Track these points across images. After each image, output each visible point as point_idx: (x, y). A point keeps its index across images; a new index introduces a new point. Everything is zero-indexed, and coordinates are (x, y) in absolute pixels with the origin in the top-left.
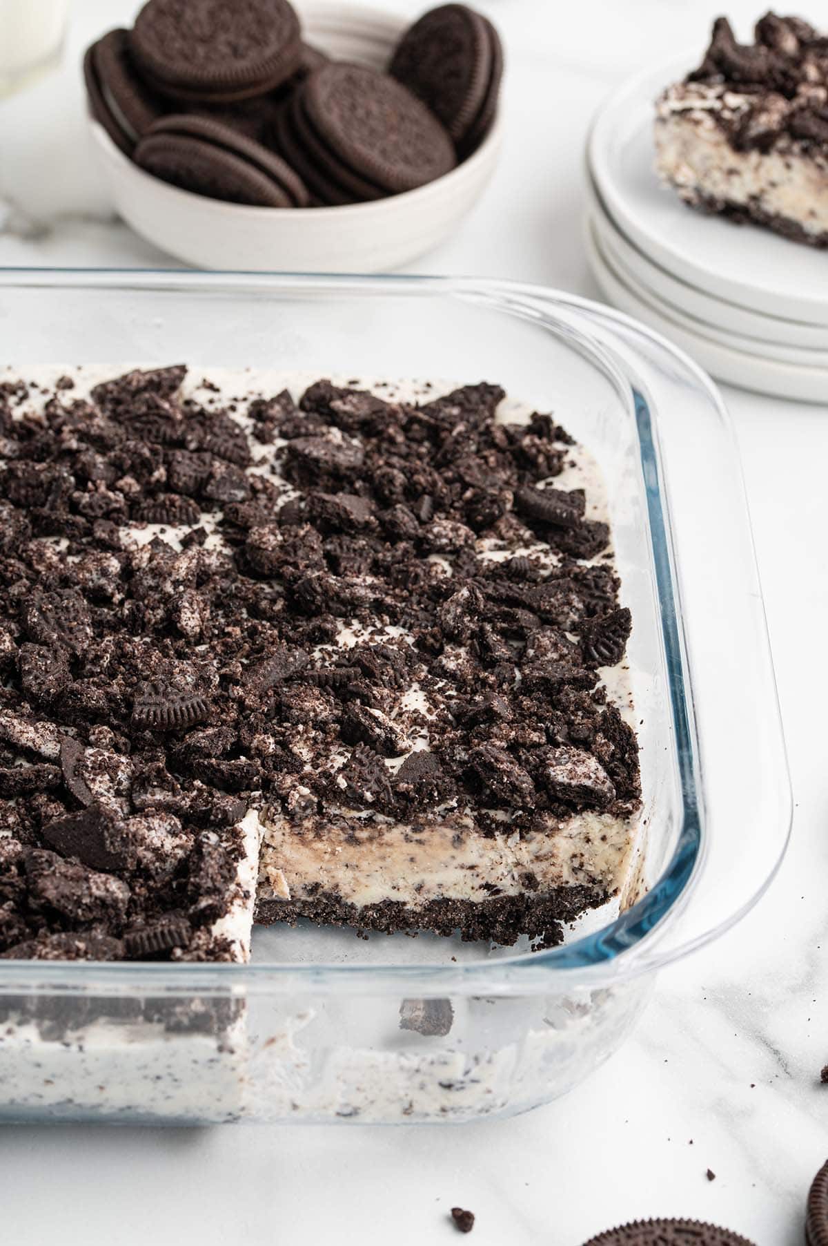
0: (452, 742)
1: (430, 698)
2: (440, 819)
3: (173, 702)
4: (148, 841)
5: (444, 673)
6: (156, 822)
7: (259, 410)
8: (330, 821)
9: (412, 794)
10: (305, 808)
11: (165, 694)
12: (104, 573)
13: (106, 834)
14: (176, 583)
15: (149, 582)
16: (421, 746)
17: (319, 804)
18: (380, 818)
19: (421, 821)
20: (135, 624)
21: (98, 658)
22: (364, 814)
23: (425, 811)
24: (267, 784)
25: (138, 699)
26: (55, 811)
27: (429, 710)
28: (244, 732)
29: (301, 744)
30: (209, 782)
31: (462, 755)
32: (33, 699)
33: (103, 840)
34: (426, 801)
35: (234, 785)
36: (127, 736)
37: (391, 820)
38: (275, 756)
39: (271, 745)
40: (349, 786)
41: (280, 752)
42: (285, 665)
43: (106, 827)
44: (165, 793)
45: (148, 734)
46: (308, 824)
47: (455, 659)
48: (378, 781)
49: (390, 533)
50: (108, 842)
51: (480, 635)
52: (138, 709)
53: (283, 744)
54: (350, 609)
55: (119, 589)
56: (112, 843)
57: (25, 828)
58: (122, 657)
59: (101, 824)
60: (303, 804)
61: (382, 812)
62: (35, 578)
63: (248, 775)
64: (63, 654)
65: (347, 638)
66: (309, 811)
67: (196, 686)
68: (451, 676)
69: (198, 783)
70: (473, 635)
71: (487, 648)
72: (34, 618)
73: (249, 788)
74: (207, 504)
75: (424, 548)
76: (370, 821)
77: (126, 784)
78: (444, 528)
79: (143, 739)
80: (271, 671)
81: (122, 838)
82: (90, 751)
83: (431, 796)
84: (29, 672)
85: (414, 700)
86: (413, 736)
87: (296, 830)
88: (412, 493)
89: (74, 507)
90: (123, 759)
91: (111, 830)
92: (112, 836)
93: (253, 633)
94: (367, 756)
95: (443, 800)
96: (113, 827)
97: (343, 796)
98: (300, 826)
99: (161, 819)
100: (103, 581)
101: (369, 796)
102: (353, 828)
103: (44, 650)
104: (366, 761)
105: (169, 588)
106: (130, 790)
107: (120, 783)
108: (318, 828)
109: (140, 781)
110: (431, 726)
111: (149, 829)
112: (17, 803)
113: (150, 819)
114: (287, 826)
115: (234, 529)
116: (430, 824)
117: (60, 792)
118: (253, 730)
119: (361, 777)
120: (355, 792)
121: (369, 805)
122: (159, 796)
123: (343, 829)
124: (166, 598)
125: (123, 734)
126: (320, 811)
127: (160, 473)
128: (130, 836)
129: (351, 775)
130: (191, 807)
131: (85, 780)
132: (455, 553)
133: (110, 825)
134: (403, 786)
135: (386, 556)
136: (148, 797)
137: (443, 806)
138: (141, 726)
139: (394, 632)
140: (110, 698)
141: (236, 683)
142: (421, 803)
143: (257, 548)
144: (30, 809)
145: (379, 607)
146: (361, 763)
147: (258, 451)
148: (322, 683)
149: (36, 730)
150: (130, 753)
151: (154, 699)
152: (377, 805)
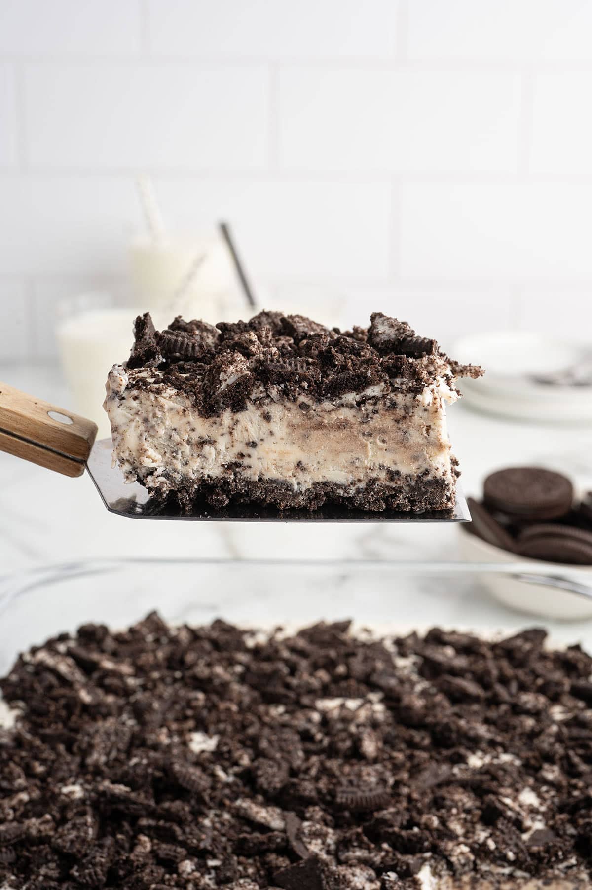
0: (563, 822)
1: (539, 795)
2: (562, 875)
3: (363, 791)
4: (353, 884)
5: (545, 782)
6: (358, 871)
7: (399, 642)
8: (482, 876)
9: (543, 854)
10: (464, 865)
11: (358, 786)
12: (309, 720)
13: (323, 876)
14: (358, 726)
15: (340, 726)
16: (539, 825)
17: (474, 863)
18: (519, 873)
19: (550, 876)
20: (331, 752)
21: (308, 769)
22: (507, 871)
23: (552, 867)
24: (434, 849)
25: (339, 789)
26: (283, 863)
27: (541, 804)
28: (415, 814)
29: (456, 822)
30: (393, 845)
31: (571, 830)
32: (265, 793)
33: (320, 881)
34: (553, 859)
35: (411, 847)
36: (332, 815)
37: (527, 875)
38: (437, 830)
39: (435, 822)
40: (497, 848)
41: (441, 828)
42: (436, 775)
43: (323, 871)
44: (363, 851)
45: (347, 814)
46: (466, 878)
47: (552, 773)
48: (516, 845)
49: (494, 701)
50: (324, 882)
51: (567, 757)
52: (340, 795)
53: (443, 822)
54: (474, 743)
55: (320, 731)
56: (327, 883)
57: (260, 876)
58: (324, 770)
59: (318, 869)
60: (463, 861)
61: (520, 868)
62: (263, 724)
63: (420, 840)
64: (285, 765)
65: (476, 761)
66: (466, 868)
67: (378, 784)
68: (551, 784)
69: (385, 846)
70: (561, 759)
71: (573, 765)
72: (264, 744)
73: (422, 850)
74: (374, 687)
75: (517, 710)
76: (511, 877)
77: (333, 847)
78: (529, 699)
79: (344, 817)
80: (427, 778)
81: (335, 878)
82: (306, 824)
83: (557, 856)
84: (261, 776)
85: (528, 798)
86: (533, 820)
87: (457, 883)
88: (504, 680)
89: (287, 686)
90: (330, 831)
91: (327, 873)
92: (327, 877)
93: (411, 757)
94: (507, 827)
95: (566, 858)
96: (328, 870)
97: (492, 856)
98: (460, 880)
99: (361, 869)
100: (309, 726)
101: (511, 855)
102: (499, 882)
103: (271, 763)
104: (506, 831)
105: (353, 729)
106: (337, 850)
107: (329, 845)
108: (474, 881)
109: (344, 844)
110: (543, 814)
111: (354, 875)
112: (255, 861)
113: (354, 869)
114: (451, 881)
115: (392, 700)
116: (556, 878)
117: (286, 850)
118: (420, 812)
119: (504, 842)
120: (500, 852)
121: (511, 863)
122: (359, 853)
123: (492, 883)
124: (351, 735)
125: (329, 814)
126: (475, 869)
127: (341, 669)
128: (341, 877)
129: (497, 839)
130: (382, 863)
131: (303, 843)
132: (536, 714)
133: (326, 869)
134: (535, 849)
135: (493, 714)
136: (350, 854)
137: (565, 864)
138: (342, 807)
139: (506, 758)
140: (319, 791)
141: (405, 785)
142: (549, 861)
143: (409, 708)
144: (264, 864)
145: (493, 744)
146: (502, 832)
147: (400, 662)
148: (465, 785)
149: (268, 812)
150: (335, 827)
151: (350, 789)
152: (517, 864)
